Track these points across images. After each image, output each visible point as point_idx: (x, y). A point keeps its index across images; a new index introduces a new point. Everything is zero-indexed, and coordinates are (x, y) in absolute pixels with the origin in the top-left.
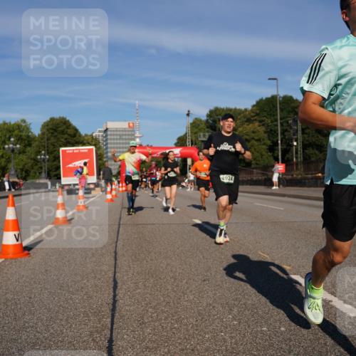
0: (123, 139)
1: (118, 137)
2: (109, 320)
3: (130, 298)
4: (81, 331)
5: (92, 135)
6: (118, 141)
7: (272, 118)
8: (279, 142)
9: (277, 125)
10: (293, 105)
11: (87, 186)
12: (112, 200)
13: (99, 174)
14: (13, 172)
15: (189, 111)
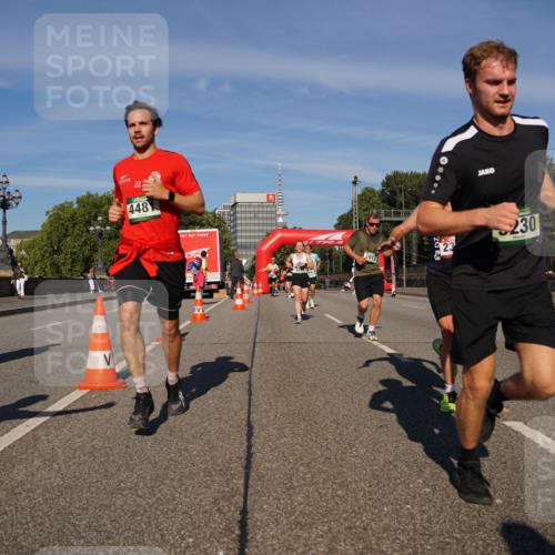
0: (259, 218)
1: (252, 215)
2: (242, 481)
3: (272, 450)
4: (201, 497)
5: (214, 213)
6: (252, 222)
11: (207, 287)
12: (243, 307)
13: (224, 269)
14: (100, 266)
15: (356, 178)
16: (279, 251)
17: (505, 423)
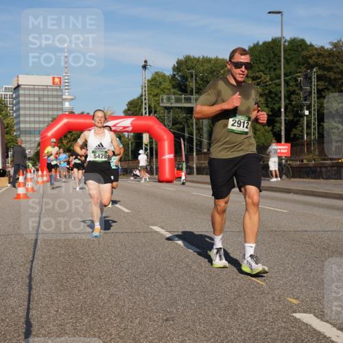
0: (44, 103)
1: (37, 99)
6: (37, 106)
7: (273, 74)
8: (283, 110)
9: (280, 85)
10: (305, 53)
12: (26, 196)
13: (5, 156)
15: (146, 62)
16: (66, 136)
17: (294, 315)
